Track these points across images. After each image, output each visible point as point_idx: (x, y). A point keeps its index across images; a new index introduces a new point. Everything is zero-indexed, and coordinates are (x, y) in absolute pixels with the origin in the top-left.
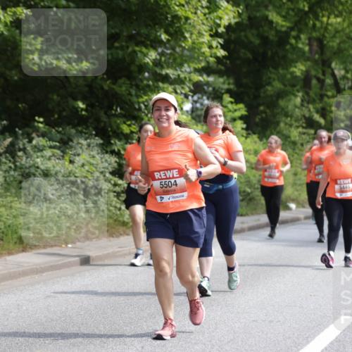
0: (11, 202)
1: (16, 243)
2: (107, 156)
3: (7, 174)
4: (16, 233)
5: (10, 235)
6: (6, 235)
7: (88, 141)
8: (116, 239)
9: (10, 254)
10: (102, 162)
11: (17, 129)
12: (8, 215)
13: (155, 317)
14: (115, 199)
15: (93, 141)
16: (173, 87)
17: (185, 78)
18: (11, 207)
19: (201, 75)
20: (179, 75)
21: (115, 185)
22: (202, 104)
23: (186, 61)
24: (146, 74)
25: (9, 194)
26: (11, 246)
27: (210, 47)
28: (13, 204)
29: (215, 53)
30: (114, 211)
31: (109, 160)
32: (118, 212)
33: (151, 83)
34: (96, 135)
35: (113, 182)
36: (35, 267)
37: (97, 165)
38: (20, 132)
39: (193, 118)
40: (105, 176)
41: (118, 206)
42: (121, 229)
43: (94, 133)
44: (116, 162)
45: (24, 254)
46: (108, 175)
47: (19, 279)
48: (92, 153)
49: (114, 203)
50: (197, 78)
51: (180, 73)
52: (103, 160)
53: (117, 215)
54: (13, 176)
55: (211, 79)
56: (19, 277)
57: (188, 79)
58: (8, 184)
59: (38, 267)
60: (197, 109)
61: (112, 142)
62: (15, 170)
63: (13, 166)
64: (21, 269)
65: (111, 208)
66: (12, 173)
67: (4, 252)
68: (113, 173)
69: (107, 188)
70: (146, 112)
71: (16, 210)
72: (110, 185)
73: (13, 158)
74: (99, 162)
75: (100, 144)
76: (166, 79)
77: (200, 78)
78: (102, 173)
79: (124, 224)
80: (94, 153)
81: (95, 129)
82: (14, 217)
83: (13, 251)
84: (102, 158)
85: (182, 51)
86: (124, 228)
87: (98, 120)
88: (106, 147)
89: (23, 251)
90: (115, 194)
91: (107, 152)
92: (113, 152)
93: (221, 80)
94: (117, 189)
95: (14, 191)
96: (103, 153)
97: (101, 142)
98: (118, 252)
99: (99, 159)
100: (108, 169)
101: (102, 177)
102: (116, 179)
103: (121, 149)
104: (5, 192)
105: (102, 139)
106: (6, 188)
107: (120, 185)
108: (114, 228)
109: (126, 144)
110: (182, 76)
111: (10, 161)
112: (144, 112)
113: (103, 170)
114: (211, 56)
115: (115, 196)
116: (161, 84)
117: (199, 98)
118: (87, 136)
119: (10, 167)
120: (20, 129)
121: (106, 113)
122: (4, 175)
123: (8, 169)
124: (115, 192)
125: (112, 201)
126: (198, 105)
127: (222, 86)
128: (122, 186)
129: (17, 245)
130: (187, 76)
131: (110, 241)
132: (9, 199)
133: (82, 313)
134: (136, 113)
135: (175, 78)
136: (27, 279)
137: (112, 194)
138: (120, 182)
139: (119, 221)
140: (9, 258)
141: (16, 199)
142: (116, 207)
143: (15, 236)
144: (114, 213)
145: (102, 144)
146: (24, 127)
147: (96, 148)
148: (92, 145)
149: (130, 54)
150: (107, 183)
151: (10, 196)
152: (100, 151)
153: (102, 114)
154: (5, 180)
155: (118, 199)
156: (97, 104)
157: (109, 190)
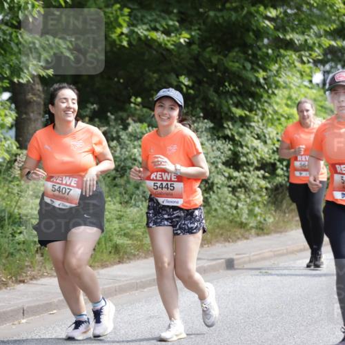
1: (110, 252)
2: (219, 143)
4: (111, 241)
5: (103, 243)
7: (196, 125)
10: (213, 151)
11: (109, 114)
14: (231, 195)
15: (200, 124)
16: (297, 54)
17: (314, 43)
19: (335, 40)
20: (306, 40)
21: (230, 178)
23: (314, 23)
24: (266, 41)
26: (105, 257)
30: (229, 210)
31: (221, 147)
32: (235, 212)
33: (270, 51)
34: (204, 118)
35: (226, 174)
36: (134, 281)
37: (207, 154)
38: (113, 117)
40: (216, 167)
41: (234, 203)
42: (239, 232)
43: (202, 115)
44: (230, 149)
45: (120, 266)
46: (220, 166)
47: (115, 297)
49: (229, 200)
50: (328, 42)
51: (306, 37)
52: (215, 148)
53: (233, 214)
56: (116, 295)
57: (317, 45)
59: (138, 281)
61: (225, 125)
64: (118, 284)
65: (225, 206)
67: (97, 264)
68: (226, 164)
69: (221, 182)
70: (266, 87)
71: (110, 213)
72: (223, 178)
74: (210, 150)
75: (210, 128)
76: (289, 45)
77: (333, 43)
78: (213, 163)
79: (242, 225)
80: (204, 139)
81: (203, 110)
83: (108, 263)
84: (212, 146)
85: (310, 9)
86: (242, 231)
87: (206, 100)
88: (218, 131)
89: (120, 262)
90: (230, 189)
91: (219, 138)
92: (226, 138)
94: (233, 183)
96: (213, 140)
97: (212, 125)
99: (210, 146)
100: (220, 158)
102: (231, 170)
103: (235, 134)
105: (212, 122)
107: (236, 178)
108: (230, 231)
109: (242, 127)
110: (310, 42)
112: (264, 88)
113: (214, 160)
115: (229, 192)
116: (282, 51)
118: (194, 118)
120: (112, 114)
121: (216, 91)
124: (229, 186)
125: (226, 199)
128: (239, 179)
129: (112, 255)
131: (225, 246)
134: (253, 89)
135: (301, 45)
137: (226, 190)
138: (236, 174)
139: (236, 222)
140: (103, 271)
141: (110, 199)
142: (231, 205)
143: (110, 244)
144: (229, 213)
145: (213, 128)
146: (117, 112)
147: (205, 133)
148: (200, 130)
149: (245, 17)
150: (219, 176)
152: (209, 137)
153: (211, 92)
155: (234, 194)
156: (205, 79)
157: (222, 185)
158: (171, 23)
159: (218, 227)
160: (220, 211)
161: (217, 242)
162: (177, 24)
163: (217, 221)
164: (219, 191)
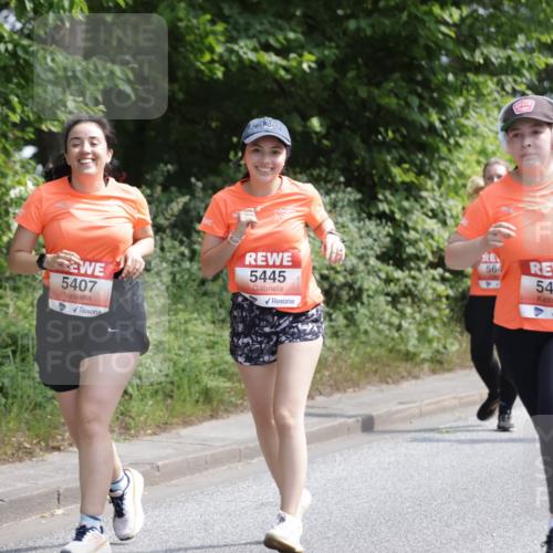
0: (186, 322)
1: (197, 401)
2: (371, 225)
3: (176, 269)
4: (198, 382)
5: (186, 387)
6: (178, 387)
7: (333, 196)
8: (392, 386)
9: (187, 423)
10: (361, 237)
11: (193, 180)
12: (180, 348)
13: (475, 539)
14: (389, 308)
15: (341, 195)
16: (495, 79)
17: (522, 63)
18: (186, 332)
20: (509, 58)
21: (388, 281)
23: (521, 30)
25: (180, 306)
26: (189, 408)
28: (190, 327)
30: (387, 332)
31: (374, 231)
32: (396, 335)
33: (451, 77)
34: (347, 184)
35: (383, 275)
36: (235, 447)
37: (352, 242)
38: (200, 184)
40: (367, 264)
41: (396, 321)
42: (403, 367)
43: (342, 179)
44: (388, 235)
45: (214, 423)
46: (373, 261)
47: (205, 473)
48: (340, 220)
49: (387, 316)
51: (510, 52)
52: (363, 232)
53: (393, 339)
54: (188, 270)
56: (206, 469)
57: (527, 64)
58: (179, 287)
59: (242, 447)
61: (380, 197)
62: (191, 259)
63: (187, 252)
64: (208, 453)
65: (381, 326)
66: (187, 264)
67: (175, 420)
68: (383, 258)
69: (374, 287)
70: (445, 134)
71: (196, 338)
72: (378, 281)
73: (188, 235)
74: (356, 236)
75: (356, 201)
76: (487, 68)
78: (361, 257)
79: (409, 357)
80: (345, 219)
81: (344, 171)
82: (193, 351)
83: (193, 418)
84: (360, 229)
85: (516, 9)
86: (409, 365)
87: (350, 155)
88: (368, 206)
89: (212, 417)
90: (389, 299)
91: (370, 217)
92: (382, 216)
94: (393, 288)
95: (191, 300)
96: (360, 220)
97: (359, 196)
98: (398, 412)
99: (356, 230)
100: (372, 249)
101: (361, 267)
102: (391, 268)
103: (396, 210)
104: (174, 304)
105: (359, 191)
106: (174, 295)
107: (398, 280)
108: (389, 366)
109: (407, 199)
110: (516, 58)
111: (182, 243)
112: (442, 137)
113: (363, 251)
115: (388, 303)
116: (471, 76)
118: (330, 186)
119: (182, 254)
120: (198, 180)
121: (364, 141)
122: (170, 269)
123: (179, 257)
124: (388, 294)
125: (383, 314)
128: (402, 283)
129: (201, 406)
130: (525, 59)
131: (382, 391)
132: (182, 316)
133: (330, 535)
134: (424, 137)
135: (501, 64)
136: (221, 472)
137: (382, 299)
138: (398, 274)
139: (399, 351)
140: (186, 432)
141: (195, 315)
142: (390, 324)
143: (196, 388)
144: (387, 337)
145: (360, 201)
146: (205, 176)
147: (347, 209)
148: (340, 204)
149: (407, 23)
150: (371, 278)
151: (184, 311)
152: (355, 215)
153: (357, 142)
154: (174, 280)
155: (394, 307)
156: (347, 123)
157: (376, 291)
158: (292, 35)
159: (371, 359)
160: (373, 334)
161: (369, 383)
162: (300, 36)
163: (369, 350)
164: (372, 301)
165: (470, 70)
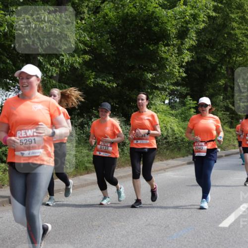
3: (79, 136)
4: (84, 165)
5: (81, 165)
6: (79, 166)
7: (119, 119)
9: (81, 175)
10: (126, 130)
11: (84, 114)
12: (80, 156)
15: (121, 119)
16: (160, 92)
19: (174, 86)
22: (174, 101)
23: (167, 80)
25: (80, 146)
26: (82, 171)
27: (179, 72)
28: (82, 151)
29: (181, 75)
33: (149, 90)
34: (122, 116)
37: (124, 131)
38: (86, 115)
39: (170, 107)
45: (88, 175)
47: (86, 187)
50: (172, 87)
55: (179, 88)
57: (168, 88)
58: (80, 141)
60: (172, 103)
64: (87, 182)
66: (82, 135)
71: (84, 154)
73: (82, 128)
75: (125, 120)
76: (157, 88)
77: (174, 88)
80: (122, 125)
81: (122, 113)
82: (83, 157)
84: (125, 128)
87: (123, 109)
88: (128, 122)
89: (87, 174)
91: (128, 125)
93: (184, 88)
95: (83, 144)
96: (126, 125)
105: (126, 118)
106: (79, 143)
110: (165, 87)
113: (126, 133)
114: (179, 77)
116: (154, 91)
117: (173, 97)
118: (118, 116)
119: (81, 133)
121: (127, 106)
126: (172, 101)
127: (184, 91)
129: (85, 171)
132: (80, 148)
135: (161, 88)
140: (81, 177)
141: (84, 148)
146: (87, 113)
147: (123, 122)
152: (124, 124)
153: (125, 106)
154: (79, 139)
158: (110, 78)
162: (113, 78)
165: (153, 89)
